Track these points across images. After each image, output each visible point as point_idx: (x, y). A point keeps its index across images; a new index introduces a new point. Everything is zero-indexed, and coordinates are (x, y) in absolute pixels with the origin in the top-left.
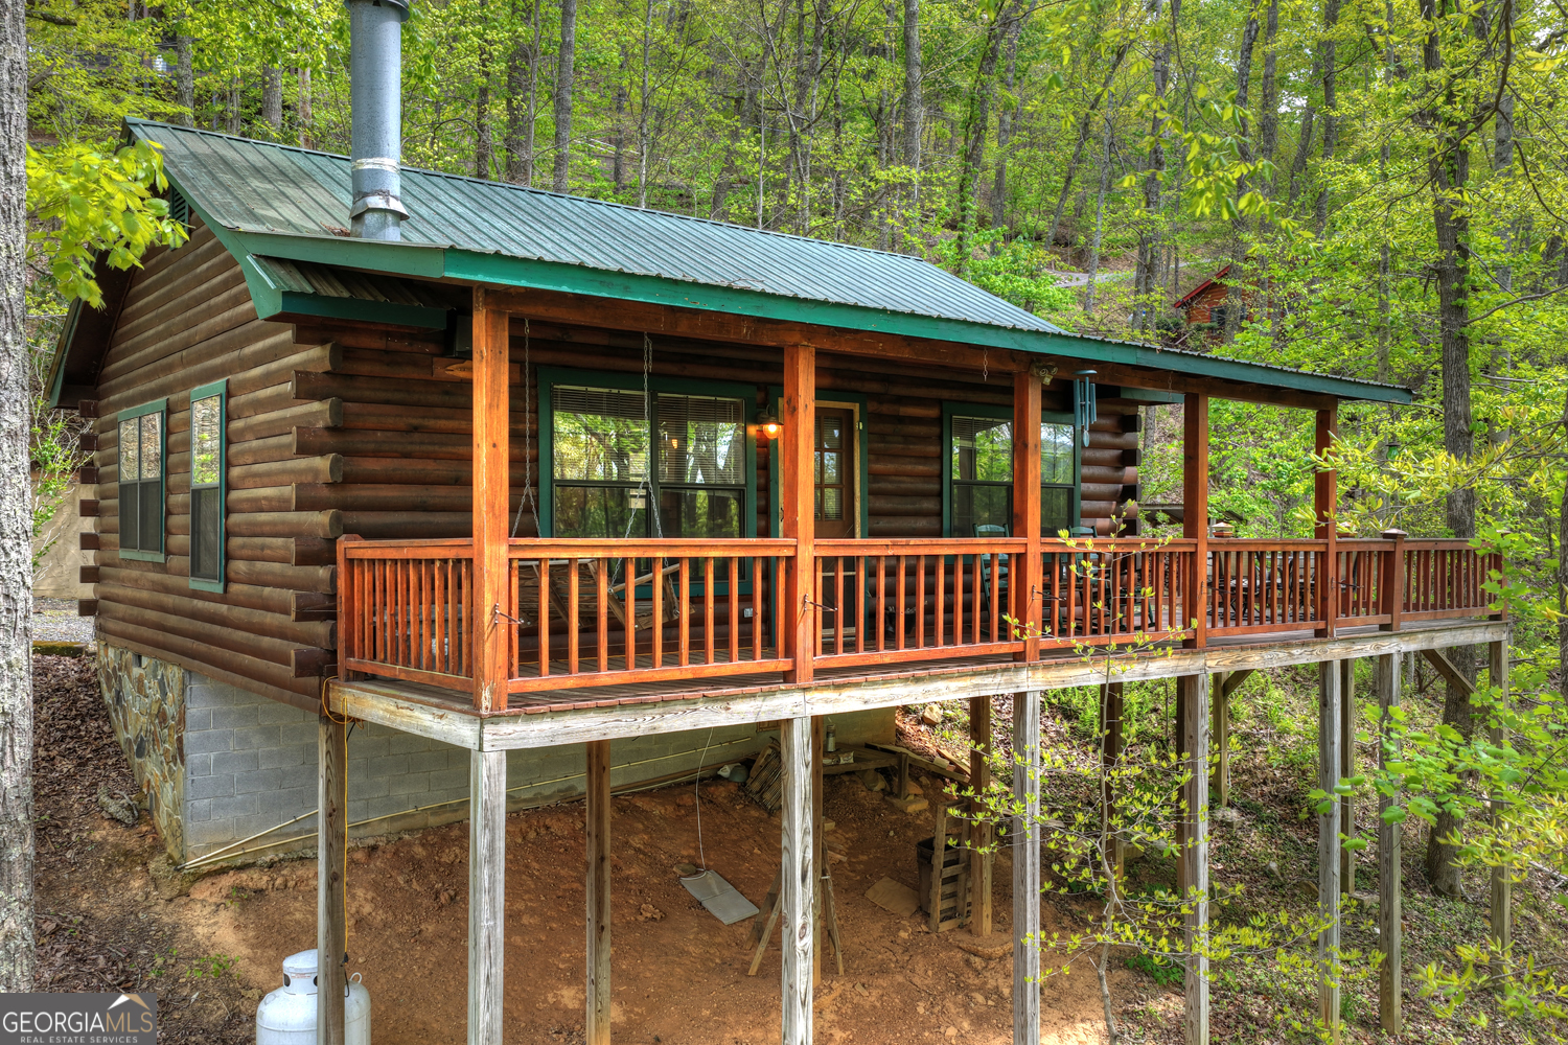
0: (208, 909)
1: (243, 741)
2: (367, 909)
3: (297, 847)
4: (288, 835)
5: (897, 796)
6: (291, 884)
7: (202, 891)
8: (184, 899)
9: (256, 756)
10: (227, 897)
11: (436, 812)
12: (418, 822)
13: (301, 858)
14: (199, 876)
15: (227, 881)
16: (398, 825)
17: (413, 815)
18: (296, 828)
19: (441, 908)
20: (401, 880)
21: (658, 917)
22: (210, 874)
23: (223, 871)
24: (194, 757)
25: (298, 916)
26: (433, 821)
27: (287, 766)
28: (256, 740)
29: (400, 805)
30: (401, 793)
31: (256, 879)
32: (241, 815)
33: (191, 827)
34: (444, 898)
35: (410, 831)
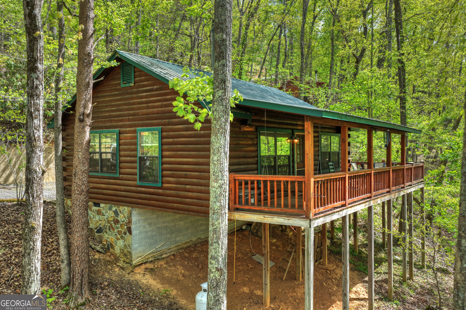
0: (141, 275)
1: (144, 227)
2: (183, 271)
3: (156, 256)
4: (154, 253)
5: (285, 231)
6: (159, 266)
7: (137, 270)
8: (133, 273)
9: (147, 231)
10: (145, 271)
11: (185, 243)
12: (181, 247)
13: (158, 259)
14: (136, 266)
15: (143, 267)
16: (178, 248)
17: (180, 245)
18: (156, 251)
19: (200, 269)
20: (186, 263)
21: (253, 267)
22: (139, 265)
23: (142, 264)
24: (134, 232)
25: (167, 275)
26: (185, 246)
27: (154, 233)
28: (147, 226)
29: (177, 242)
30: (178, 239)
31: (150, 266)
32: (144, 248)
33: (133, 252)
34: (200, 267)
35: (181, 249)
